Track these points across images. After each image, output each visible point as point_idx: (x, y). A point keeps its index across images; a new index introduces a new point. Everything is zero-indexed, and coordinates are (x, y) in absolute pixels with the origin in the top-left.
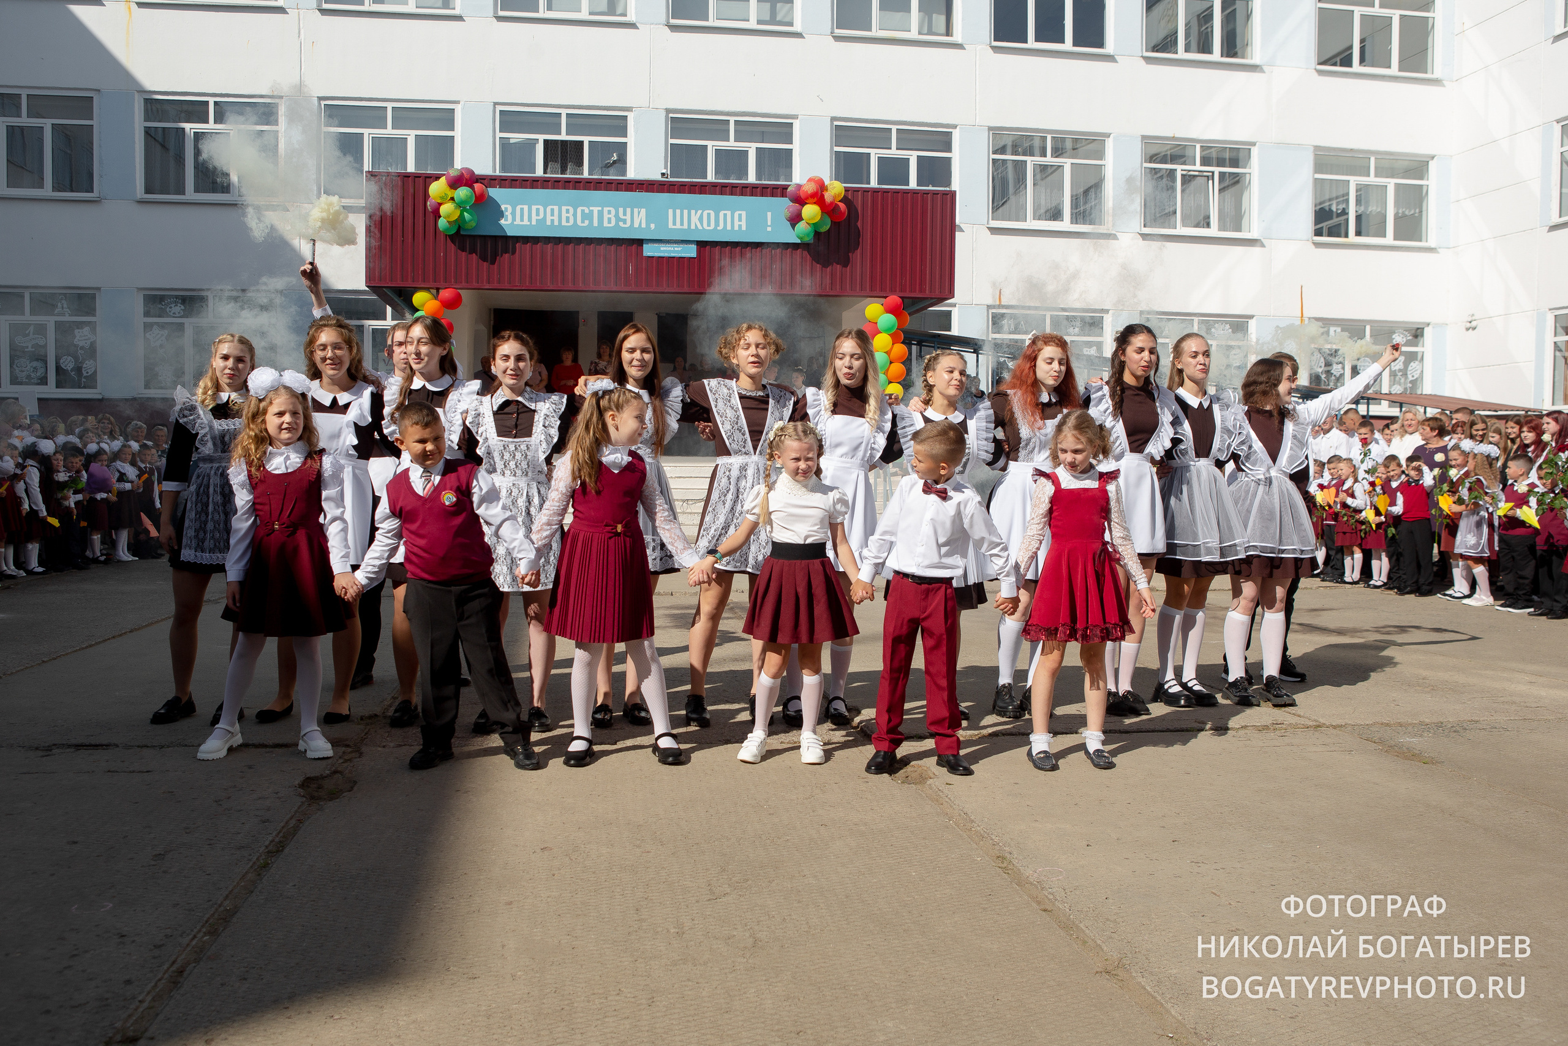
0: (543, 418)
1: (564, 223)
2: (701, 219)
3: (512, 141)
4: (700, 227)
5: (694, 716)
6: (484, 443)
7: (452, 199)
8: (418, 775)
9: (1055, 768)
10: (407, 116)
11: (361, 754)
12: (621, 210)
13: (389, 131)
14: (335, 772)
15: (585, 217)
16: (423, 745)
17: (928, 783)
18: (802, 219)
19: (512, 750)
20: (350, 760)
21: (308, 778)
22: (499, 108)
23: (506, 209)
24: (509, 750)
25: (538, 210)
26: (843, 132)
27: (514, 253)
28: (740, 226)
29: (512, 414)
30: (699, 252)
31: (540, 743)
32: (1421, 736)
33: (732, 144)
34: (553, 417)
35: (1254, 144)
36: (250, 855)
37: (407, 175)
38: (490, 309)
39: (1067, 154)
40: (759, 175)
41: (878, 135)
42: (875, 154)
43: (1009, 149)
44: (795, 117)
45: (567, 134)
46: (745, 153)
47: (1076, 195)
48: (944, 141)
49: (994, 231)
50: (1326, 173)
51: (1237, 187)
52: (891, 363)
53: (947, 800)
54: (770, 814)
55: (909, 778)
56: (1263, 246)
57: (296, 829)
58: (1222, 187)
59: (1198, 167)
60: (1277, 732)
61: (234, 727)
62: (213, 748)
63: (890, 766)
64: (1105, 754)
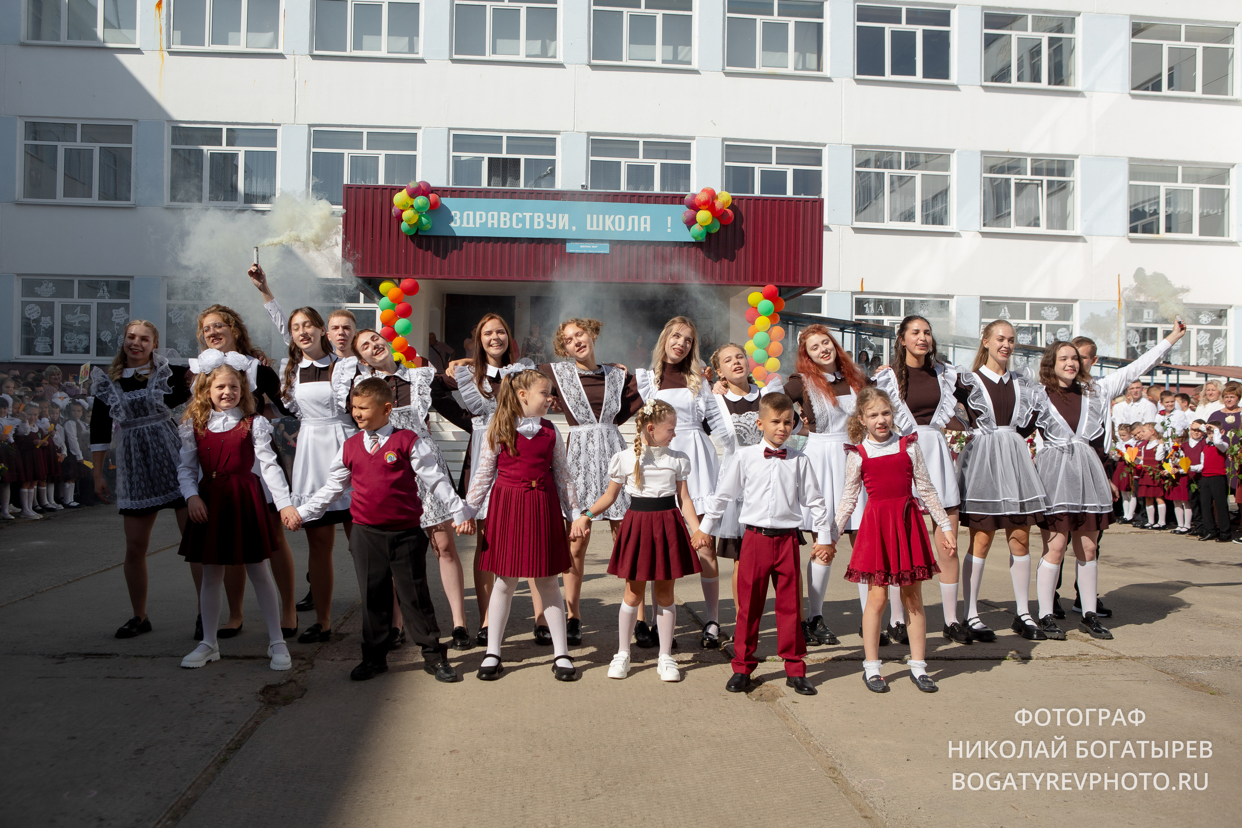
1: (502, 226)
2: (613, 223)
3: (463, 159)
4: (612, 229)
7: (412, 206)
10: (379, 139)
11: (313, 666)
12: (548, 215)
13: (365, 151)
14: (291, 681)
15: (519, 220)
16: (363, 659)
17: (778, 700)
18: (697, 222)
19: (433, 667)
20: (303, 671)
21: (268, 686)
22: (453, 132)
23: (456, 214)
24: (429, 666)
25: (481, 215)
26: (732, 150)
27: (461, 249)
28: (645, 228)
30: (611, 249)
32: (1210, 669)
33: (641, 160)
35: (1077, 157)
36: (213, 751)
37: (377, 188)
38: (443, 294)
39: (920, 167)
40: (663, 186)
41: (761, 153)
42: (758, 168)
43: (873, 163)
44: (693, 138)
45: (507, 153)
46: (651, 168)
47: (926, 200)
48: (815, 157)
49: (857, 230)
50: (1140, 180)
51: (1063, 192)
52: (771, 341)
53: (792, 716)
54: (642, 725)
55: (763, 696)
56: (1085, 241)
57: (253, 729)
58: (1050, 192)
59: (1029, 176)
60: (1082, 662)
61: (214, 643)
62: (195, 658)
63: (746, 685)
64: (929, 679)
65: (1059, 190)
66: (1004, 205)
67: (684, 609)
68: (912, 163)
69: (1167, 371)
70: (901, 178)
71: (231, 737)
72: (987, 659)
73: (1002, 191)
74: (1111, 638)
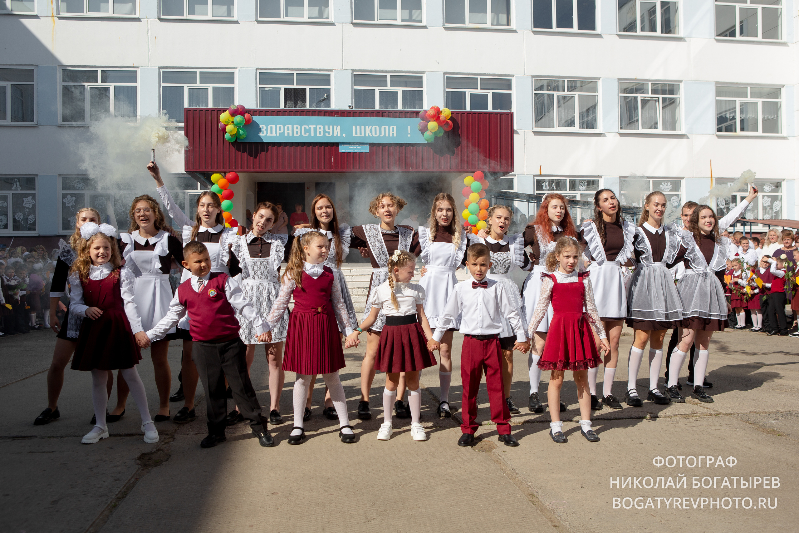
0: (275, 247)
1: (295, 135)
2: (371, 131)
3: (266, 89)
4: (371, 135)
6: (243, 261)
7: (233, 122)
9: (565, 441)
10: (208, 76)
11: (174, 439)
12: (326, 127)
13: (198, 85)
14: (159, 450)
15: (306, 131)
16: (209, 433)
17: (493, 451)
18: (428, 130)
19: (258, 435)
20: (168, 443)
21: (143, 454)
22: (259, 71)
23: (263, 127)
24: (256, 434)
25: (280, 128)
26: (450, 80)
27: (267, 151)
28: (393, 134)
29: (258, 245)
30: (370, 149)
31: (274, 431)
32: (777, 419)
33: (389, 88)
34: (281, 246)
35: (681, 81)
36: (107, 500)
37: (208, 110)
38: (255, 183)
39: (577, 90)
40: (404, 106)
41: (470, 82)
42: (468, 92)
43: (545, 88)
44: (424, 73)
45: (297, 85)
46: (396, 93)
47: (582, 112)
48: (507, 84)
49: (536, 133)
50: (723, 96)
51: (673, 105)
52: (480, 210)
53: (503, 461)
54: (402, 471)
55: (483, 448)
56: (688, 138)
57: (134, 484)
58: (664, 105)
59: (650, 95)
60: (694, 418)
61: (104, 426)
62: (91, 437)
63: (471, 442)
64: (594, 433)
65: (670, 104)
66: (634, 114)
67: (427, 392)
68: (571, 87)
69: (744, 224)
70: (564, 97)
71: (119, 490)
72: (632, 418)
73: (633, 105)
74: (712, 401)
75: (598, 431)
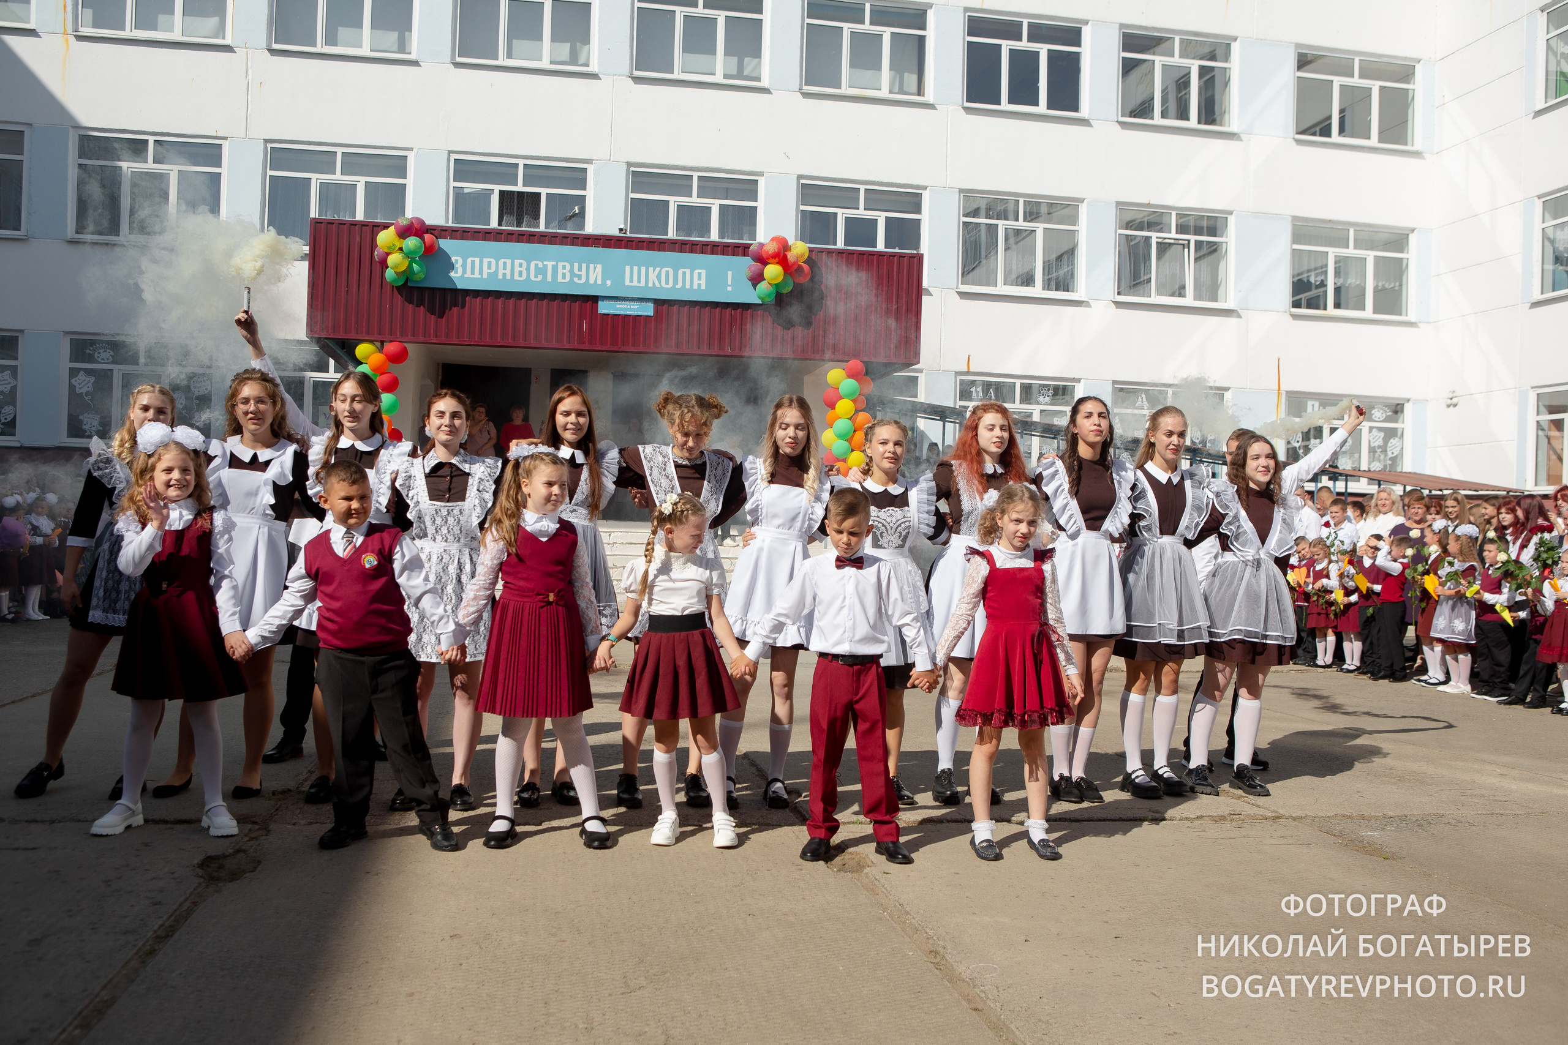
0: (477, 481)
1: (516, 277)
2: (659, 277)
3: (466, 191)
4: (658, 285)
5: (625, 796)
6: (415, 507)
7: (401, 249)
8: (327, 855)
9: (998, 857)
10: (357, 162)
11: (268, 832)
12: (576, 265)
13: (338, 177)
14: (239, 851)
15: (538, 271)
16: (336, 822)
17: (866, 871)
18: (764, 279)
19: (429, 829)
20: (256, 838)
21: (209, 857)
22: (454, 156)
23: (457, 261)
24: (424, 829)
25: (489, 263)
26: (809, 191)
27: (463, 306)
28: (699, 285)
29: (446, 477)
30: (656, 311)
31: (458, 823)
32: (1383, 829)
33: (694, 200)
34: (488, 481)
35: (1231, 213)
36: (136, 940)
37: (354, 224)
38: (438, 364)
39: (1040, 219)
40: (722, 232)
41: (845, 195)
42: (842, 214)
43: (983, 212)
44: (761, 174)
45: (524, 185)
46: (708, 210)
47: (1049, 261)
48: (913, 202)
49: (963, 295)
50: (1305, 244)
51: (1214, 256)
52: (855, 431)
53: (883, 890)
54: (696, 902)
55: (846, 866)
56: (1239, 316)
57: (190, 912)
58: (1198, 256)
59: (1173, 235)
60: (1234, 823)
61: (135, 803)
62: (110, 822)
63: (825, 853)
64: (1051, 844)
65: (1209, 252)
66: (1143, 269)
67: (745, 761)
68: (1031, 214)
69: (1334, 477)
70: (1018, 232)
71: (160, 922)
72: (1121, 820)
73: (1141, 252)
74: (1268, 794)
75: (1059, 842)
